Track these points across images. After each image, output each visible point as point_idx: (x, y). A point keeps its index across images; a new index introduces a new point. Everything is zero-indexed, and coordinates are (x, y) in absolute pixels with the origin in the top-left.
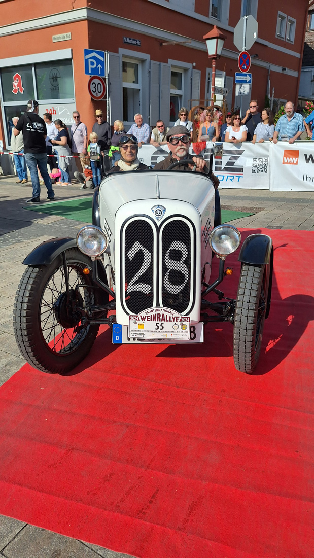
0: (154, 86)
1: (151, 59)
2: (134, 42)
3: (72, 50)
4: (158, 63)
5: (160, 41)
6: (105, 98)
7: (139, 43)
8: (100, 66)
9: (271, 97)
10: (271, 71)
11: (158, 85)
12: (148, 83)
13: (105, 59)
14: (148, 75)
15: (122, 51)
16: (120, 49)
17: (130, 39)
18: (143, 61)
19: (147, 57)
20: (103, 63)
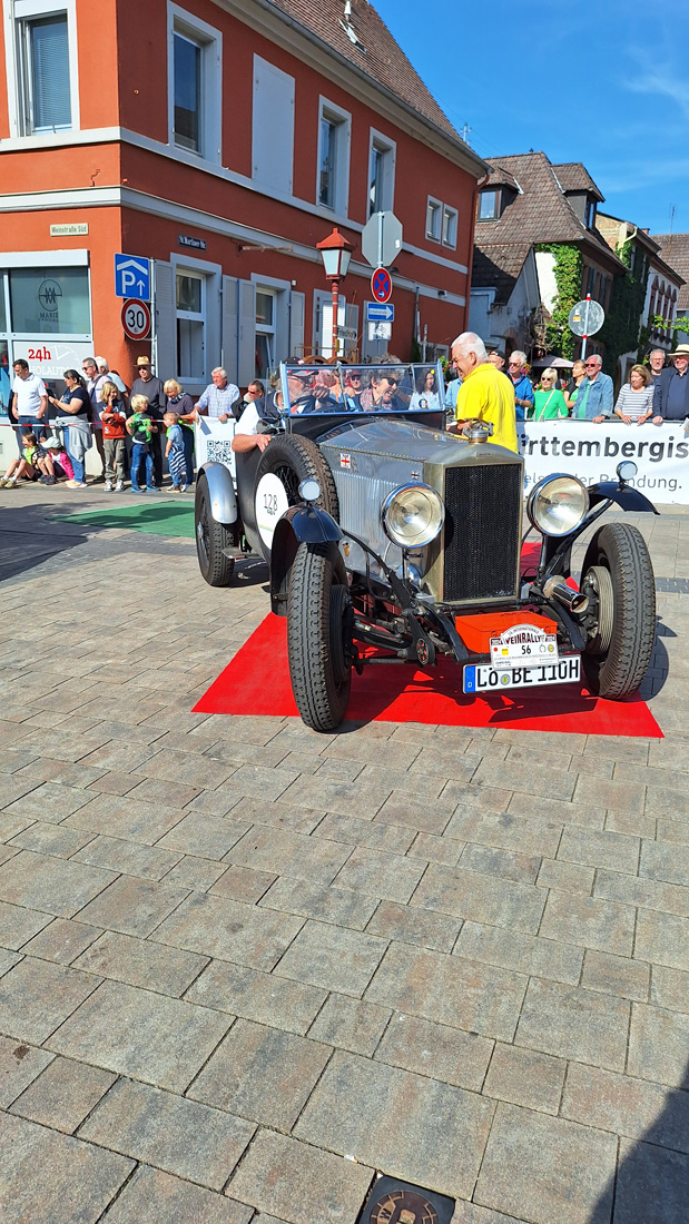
0: (229, 317)
1: (223, 273)
2: (196, 244)
3: (89, 253)
4: (235, 279)
5: (239, 244)
6: (150, 336)
7: (203, 245)
8: (141, 283)
9: (422, 340)
10: (420, 295)
11: (235, 317)
12: (219, 313)
13: (149, 272)
14: (218, 298)
15: (177, 258)
16: (173, 255)
17: (189, 238)
18: (209, 276)
19: (216, 268)
20: (146, 279)
